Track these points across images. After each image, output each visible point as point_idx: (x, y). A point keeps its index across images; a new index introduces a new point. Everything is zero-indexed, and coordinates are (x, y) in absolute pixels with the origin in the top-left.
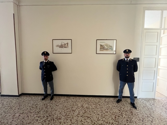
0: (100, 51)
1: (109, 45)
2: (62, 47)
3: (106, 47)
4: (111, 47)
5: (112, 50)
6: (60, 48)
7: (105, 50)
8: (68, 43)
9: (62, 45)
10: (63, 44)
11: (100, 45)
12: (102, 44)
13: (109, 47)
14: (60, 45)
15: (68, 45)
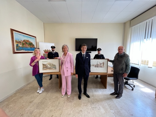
0: (43, 70)
1: (52, 64)
2: (98, 67)
3: (49, 66)
4: (54, 66)
5: (56, 68)
6: (95, 67)
7: (48, 69)
8: (103, 63)
9: (97, 65)
10: (99, 63)
11: (43, 64)
12: (45, 63)
13: (53, 66)
14: (95, 64)
15: (104, 65)
